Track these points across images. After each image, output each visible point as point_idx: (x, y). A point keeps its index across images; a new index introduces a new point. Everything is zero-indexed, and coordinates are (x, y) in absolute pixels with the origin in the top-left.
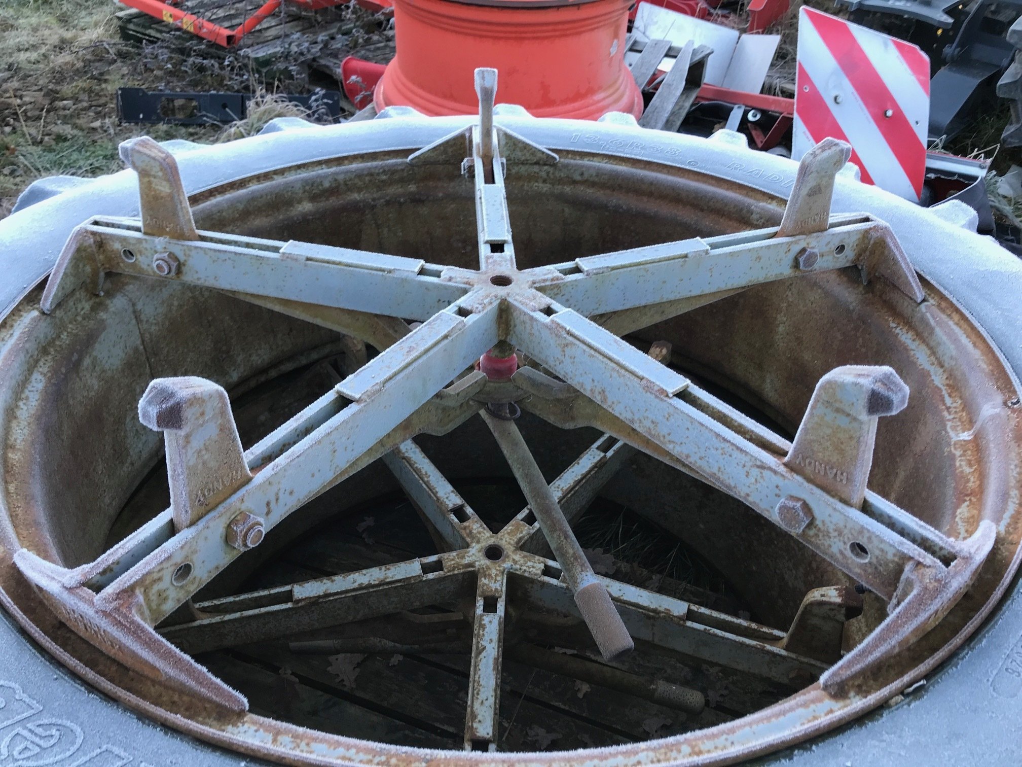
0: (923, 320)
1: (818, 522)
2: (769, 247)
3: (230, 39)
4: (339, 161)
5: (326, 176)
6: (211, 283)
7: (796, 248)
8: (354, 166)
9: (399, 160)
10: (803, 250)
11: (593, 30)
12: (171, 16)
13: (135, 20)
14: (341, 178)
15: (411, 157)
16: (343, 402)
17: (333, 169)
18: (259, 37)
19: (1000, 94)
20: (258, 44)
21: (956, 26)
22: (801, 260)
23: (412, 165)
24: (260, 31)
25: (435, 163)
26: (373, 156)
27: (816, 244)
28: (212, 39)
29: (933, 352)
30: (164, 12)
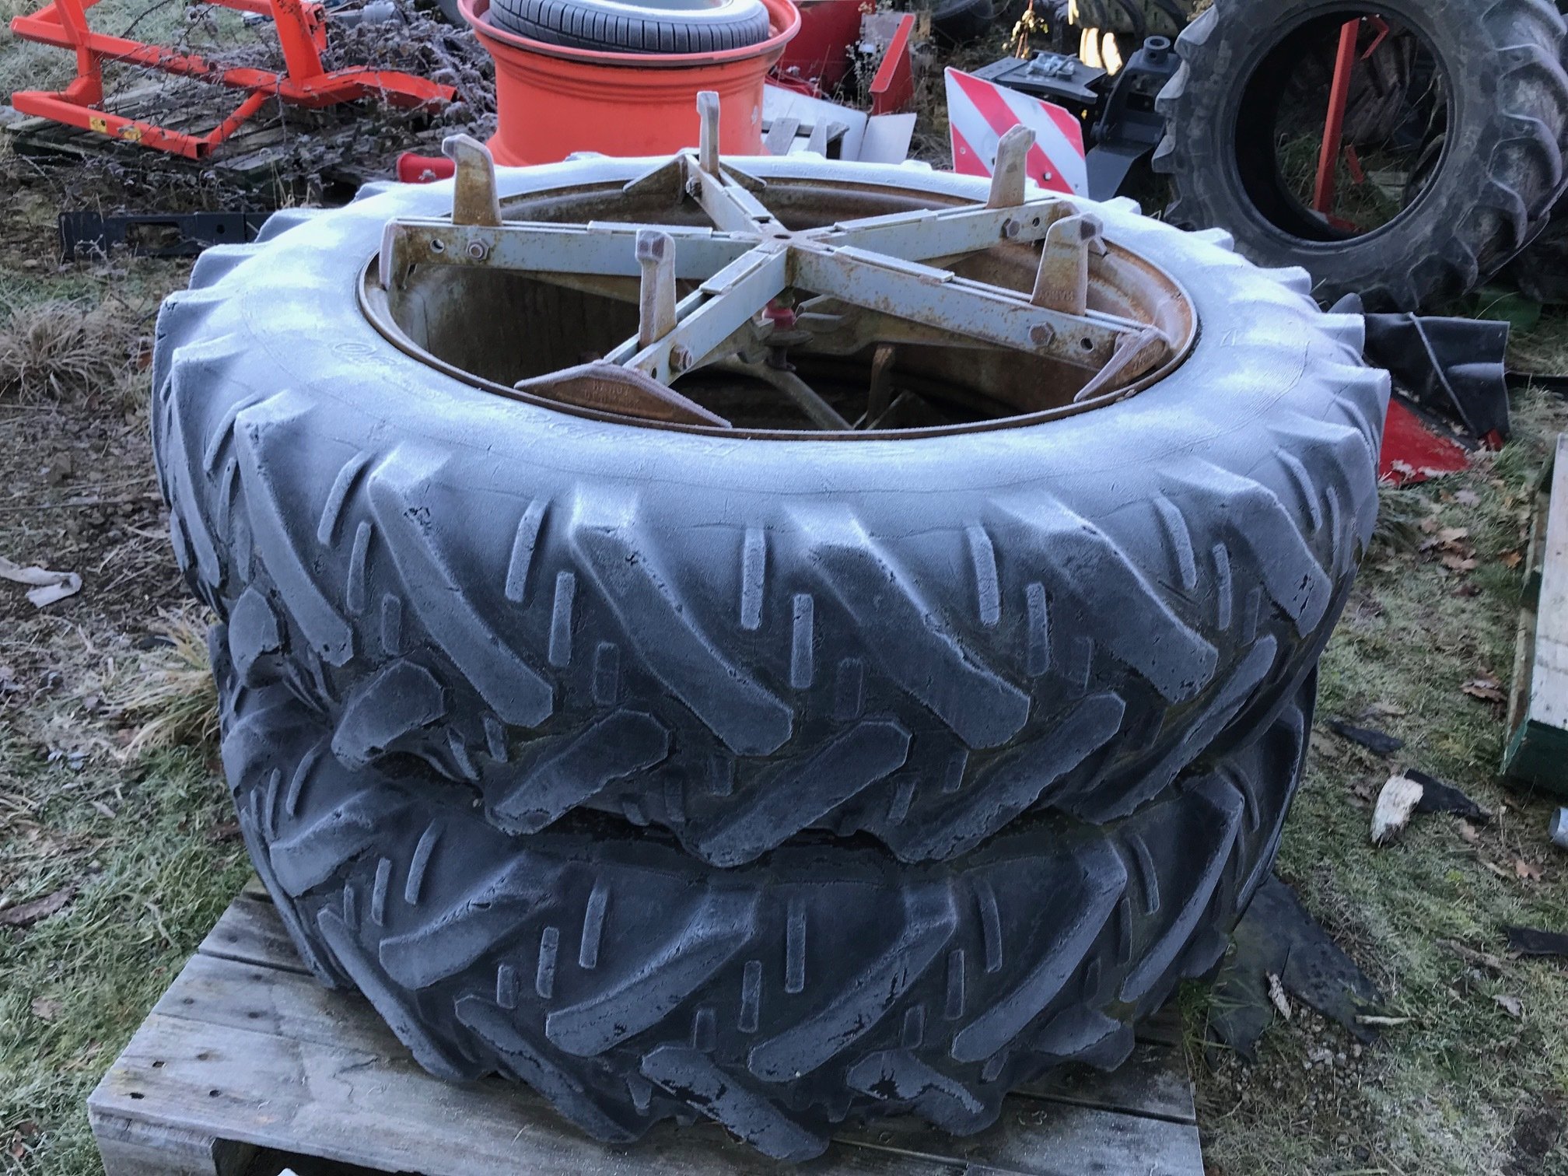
0: (1109, 268)
1: (1058, 336)
2: (981, 216)
3: (201, 148)
4: (559, 191)
5: (551, 205)
6: (517, 265)
7: (1002, 219)
8: (574, 196)
9: (615, 191)
10: (1008, 220)
11: (734, 93)
12: (103, 123)
13: (41, 133)
14: (564, 206)
15: (626, 186)
16: (707, 296)
17: (556, 199)
18: (237, 147)
19: (1156, 170)
20: (239, 154)
21: (1101, 100)
22: (1008, 227)
23: (627, 194)
24: (236, 139)
25: (649, 192)
26: (589, 187)
27: (1015, 215)
28: (177, 151)
29: (1119, 288)
30: (92, 119)
